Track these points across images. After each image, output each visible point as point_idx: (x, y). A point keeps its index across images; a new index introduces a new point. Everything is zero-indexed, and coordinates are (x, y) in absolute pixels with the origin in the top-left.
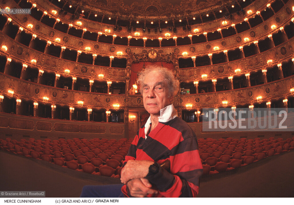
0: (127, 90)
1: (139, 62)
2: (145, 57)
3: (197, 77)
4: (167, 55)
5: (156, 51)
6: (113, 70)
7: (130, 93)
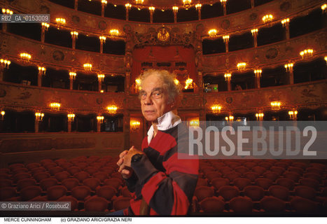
0: (128, 86)
1: (143, 46)
2: (153, 39)
3: (230, 67)
4: (186, 35)
5: (168, 30)
6: (106, 57)
7: (132, 90)
